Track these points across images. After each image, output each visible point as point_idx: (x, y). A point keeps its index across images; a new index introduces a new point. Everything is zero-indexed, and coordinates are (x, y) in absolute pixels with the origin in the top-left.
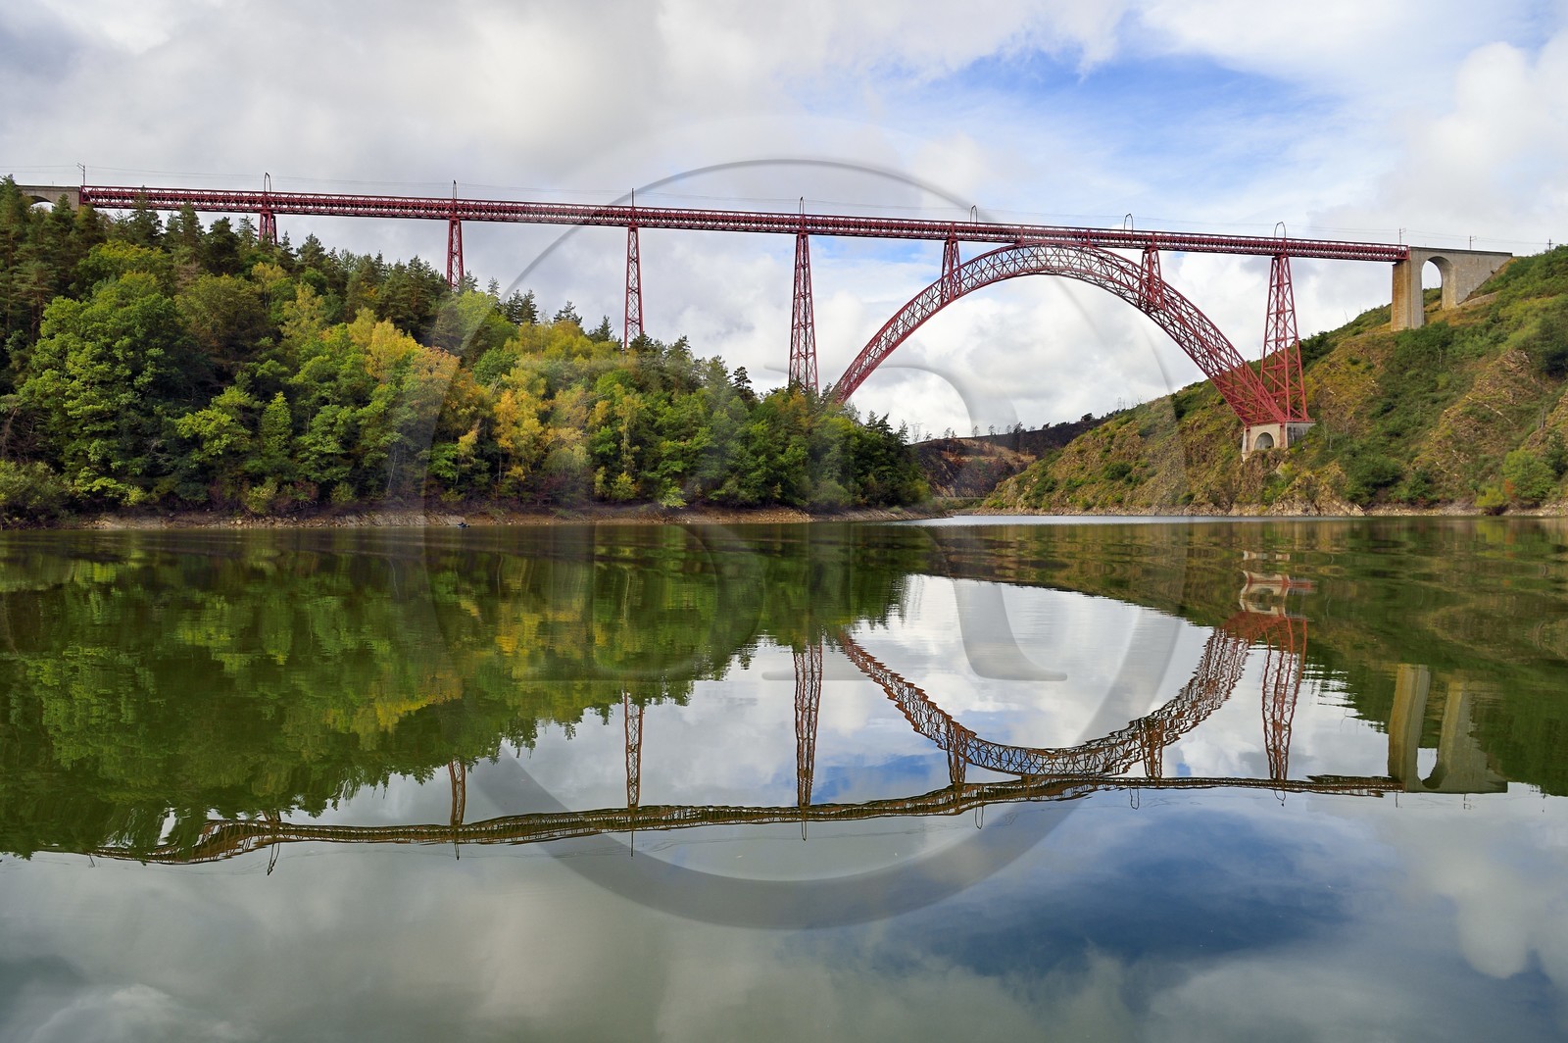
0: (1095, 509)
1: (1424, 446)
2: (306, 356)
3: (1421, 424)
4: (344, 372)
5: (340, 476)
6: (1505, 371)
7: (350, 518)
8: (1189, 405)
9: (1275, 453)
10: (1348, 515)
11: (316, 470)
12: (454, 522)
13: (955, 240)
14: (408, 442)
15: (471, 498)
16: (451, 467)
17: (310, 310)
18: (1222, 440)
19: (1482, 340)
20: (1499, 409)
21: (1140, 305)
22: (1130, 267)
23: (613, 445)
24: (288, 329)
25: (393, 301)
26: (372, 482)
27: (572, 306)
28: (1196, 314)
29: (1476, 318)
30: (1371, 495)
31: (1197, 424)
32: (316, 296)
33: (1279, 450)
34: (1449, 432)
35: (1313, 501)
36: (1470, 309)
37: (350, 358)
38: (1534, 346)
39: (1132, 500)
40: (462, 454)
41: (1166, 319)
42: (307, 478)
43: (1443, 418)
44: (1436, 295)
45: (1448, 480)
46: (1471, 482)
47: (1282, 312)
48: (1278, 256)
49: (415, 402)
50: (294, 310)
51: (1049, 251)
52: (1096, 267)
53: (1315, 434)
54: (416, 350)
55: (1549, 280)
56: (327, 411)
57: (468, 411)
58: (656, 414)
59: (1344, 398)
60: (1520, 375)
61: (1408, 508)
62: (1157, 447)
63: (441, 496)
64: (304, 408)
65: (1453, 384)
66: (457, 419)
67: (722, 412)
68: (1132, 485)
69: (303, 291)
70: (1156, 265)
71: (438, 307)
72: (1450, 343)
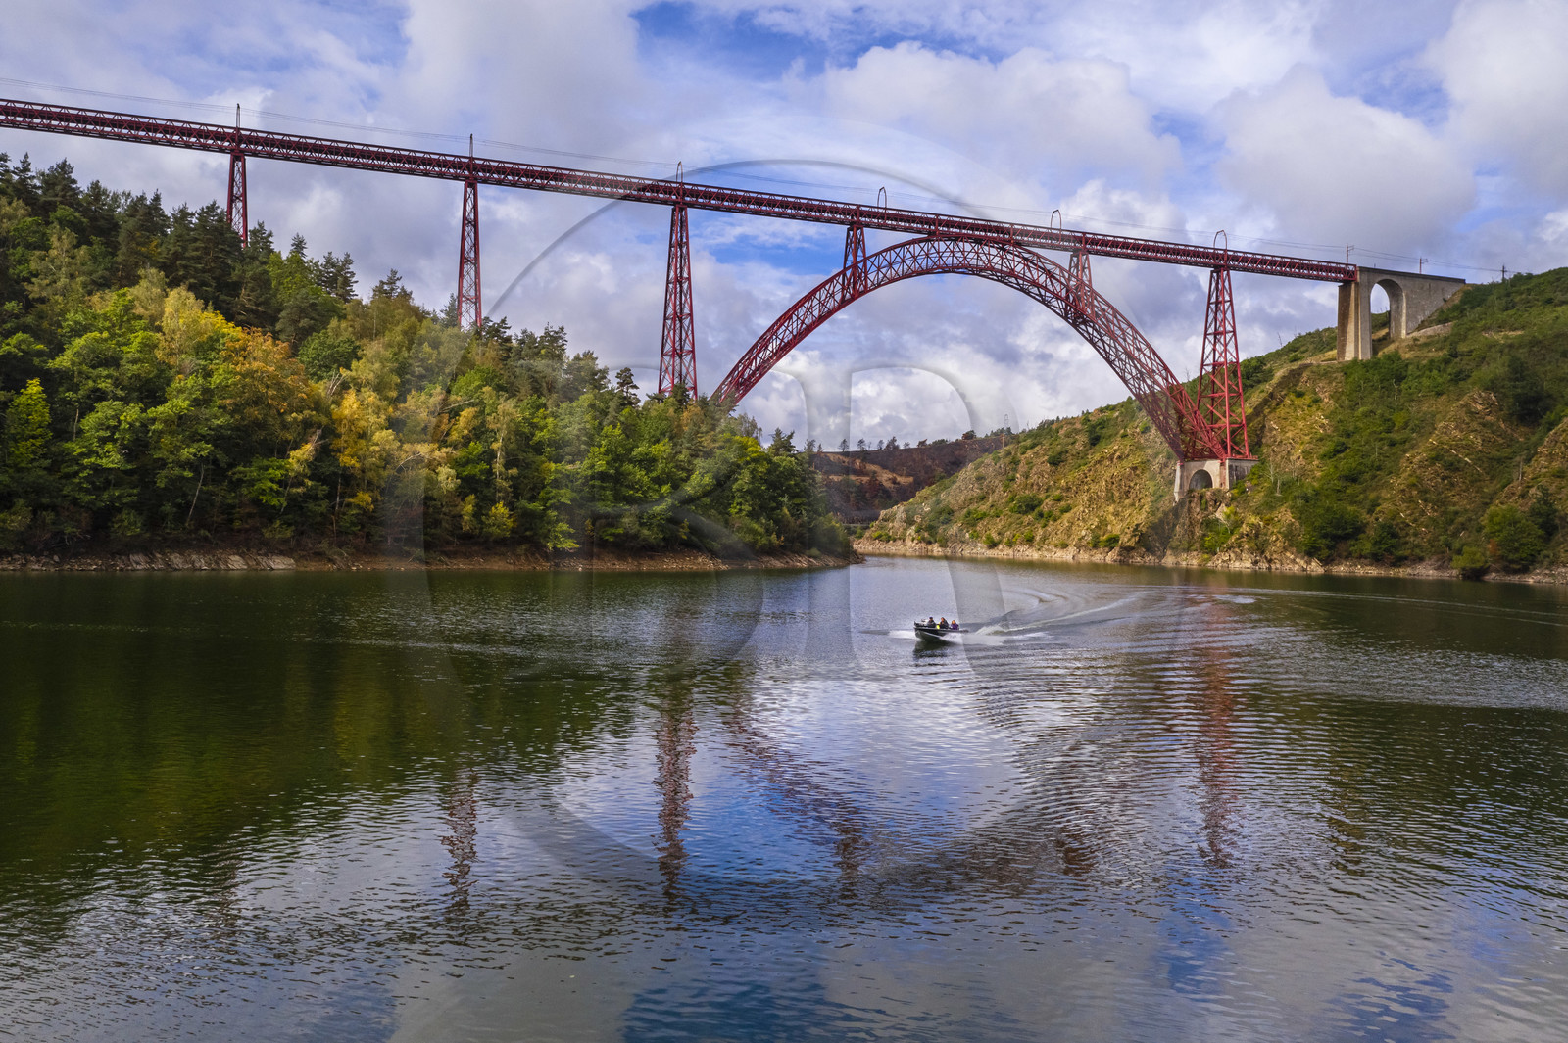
0: (1000, 547)
1: (1385, 494)
2: (72, 330)
3: (1379, 468)
4: (129, 356)
5: (125, 501)
6: (1472, 413)
7: (136, 558)
8: (1104, 431)
9: (1214, 493)
10: (1305, 570)
11: (88, 491)
12: (280, 565)
13: (861, 226)
14: (221, 456)
15: (302, 533)
16: (277, 492)
17: (69, 265)
18: (1147, 475)
19: (1441, 377)
20: (1466, 456)
21: (1066, 315)
22: (1058, 272)
23: (486, 467)
24: (36, 289)
25: (182, 259)
26: (167, 508)
27: (397, 276)
28: (1129, 331)
29: (1430, 351)
30: (1329, 548)
31: (1118, 454)
32: (78, 246)
33: (1219, 491)
34: (1413, 480)
35: (1263, 553)
36: (1422, 341)
37: (138, 338)
38: (1503, 387)
39: (1044, 539)
40: (292, 474)
41: (1095, 334)
42: (75, 502)
43: (1403, 463)
44: (1385, 321)
45: (1416, 535)
46: (1442, 538)
47: (1221, 333)
48: (1218, 270)
49: (228, 401)
50: (46, 263)
51: (968, 247)
52: (1020, 268)
53: (1259, 474)
54: (226, 330)
55: (1511, 312)
56: (104, 410)
57: (300, 417)
58: (534, 426)
59: (1289, 434)
60: (1488, 418)
61: (1371, 565)
62: (1070, 478)
63: (264, 530)
64: (69, 402)
65: (1411, 425)
66: (285, 426)
67: (615, 427)
68: (1043, 521)
69: (59, 239)
70: (1086, 271)
71: (244, 272)
72: (1405, 378)
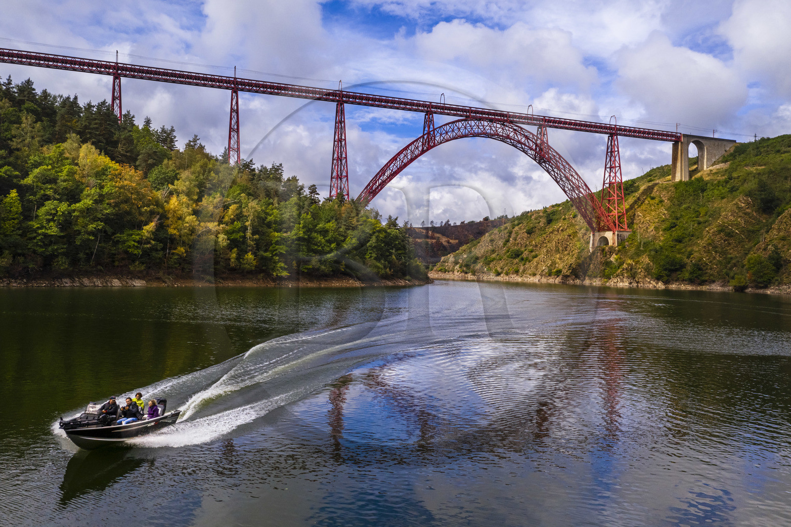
0: (502, 275)
1: (695, 248)
2: (33, 165)
3: (693, 236)
4: (62, 178)
5: (60, 251)
6: (739, 208)
7: (65, 280)
8: (554, 217)
9: (610, 248)
10: (655, 287)
11: (41, 247)
12: (138, 284)
13: (432, 113)
14: (108, 229)
15: (149, 268)
16: (137, 247)
17: (31, 131)
18: (576, 238)
19: (724, 189)
20: (737, 229)
21: (536, 158)
22: (531, 136)
23: (242, 234)
24: (15, 144)
25: (88, 129)
26: (81, 255)
28: (567, 166)
29: (718, 176)
30: (668, 276)
31: (561, 228)
32: (36, 122)
33: (612, 247)
34: (710, 241)
35: (634, 278)
36: (714, 171)
37: (66, 169)
38: (755, 194)
39: (524, 271)
40: (145, 238)
41: (550, 167)
42: (34, 252)
43: (705, 233)
44: (695, 161)
45: (711, 269)
46: (724, 270)
47: (613, 167)
48: (612, 135)
49: (112, 201)
50: (20, 131)
51: (486, 123)
52: (512, 134)
53: (632, 238)
54: (111, 165)
55: (759, 157)
56: (49, 205)
57: (148, 209)
58: (267, 214)
59: (648, 218)
60: (747, 210)
61: (689, 284)
62: (537, 240)
63: (130, 266)
64: (31, 201)
65: (709, 213)
66: (141, 214)
67: (307, 214)
68: (523, 262)
69: (26, 119)
70: (546, 136)
71: (120, 135)
72: (705, 190)
